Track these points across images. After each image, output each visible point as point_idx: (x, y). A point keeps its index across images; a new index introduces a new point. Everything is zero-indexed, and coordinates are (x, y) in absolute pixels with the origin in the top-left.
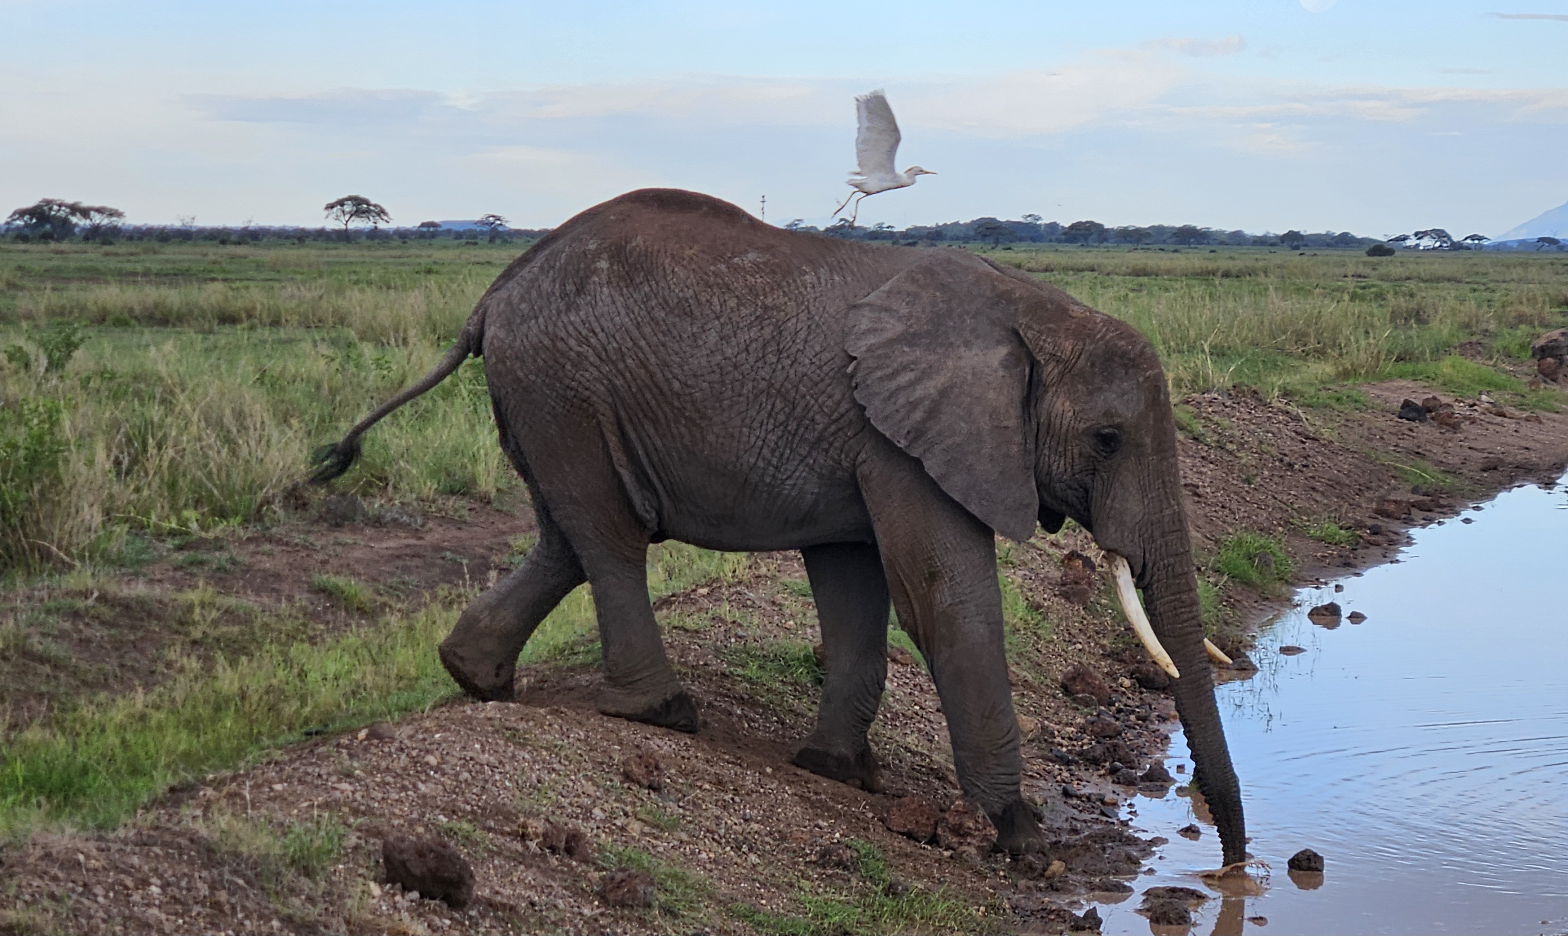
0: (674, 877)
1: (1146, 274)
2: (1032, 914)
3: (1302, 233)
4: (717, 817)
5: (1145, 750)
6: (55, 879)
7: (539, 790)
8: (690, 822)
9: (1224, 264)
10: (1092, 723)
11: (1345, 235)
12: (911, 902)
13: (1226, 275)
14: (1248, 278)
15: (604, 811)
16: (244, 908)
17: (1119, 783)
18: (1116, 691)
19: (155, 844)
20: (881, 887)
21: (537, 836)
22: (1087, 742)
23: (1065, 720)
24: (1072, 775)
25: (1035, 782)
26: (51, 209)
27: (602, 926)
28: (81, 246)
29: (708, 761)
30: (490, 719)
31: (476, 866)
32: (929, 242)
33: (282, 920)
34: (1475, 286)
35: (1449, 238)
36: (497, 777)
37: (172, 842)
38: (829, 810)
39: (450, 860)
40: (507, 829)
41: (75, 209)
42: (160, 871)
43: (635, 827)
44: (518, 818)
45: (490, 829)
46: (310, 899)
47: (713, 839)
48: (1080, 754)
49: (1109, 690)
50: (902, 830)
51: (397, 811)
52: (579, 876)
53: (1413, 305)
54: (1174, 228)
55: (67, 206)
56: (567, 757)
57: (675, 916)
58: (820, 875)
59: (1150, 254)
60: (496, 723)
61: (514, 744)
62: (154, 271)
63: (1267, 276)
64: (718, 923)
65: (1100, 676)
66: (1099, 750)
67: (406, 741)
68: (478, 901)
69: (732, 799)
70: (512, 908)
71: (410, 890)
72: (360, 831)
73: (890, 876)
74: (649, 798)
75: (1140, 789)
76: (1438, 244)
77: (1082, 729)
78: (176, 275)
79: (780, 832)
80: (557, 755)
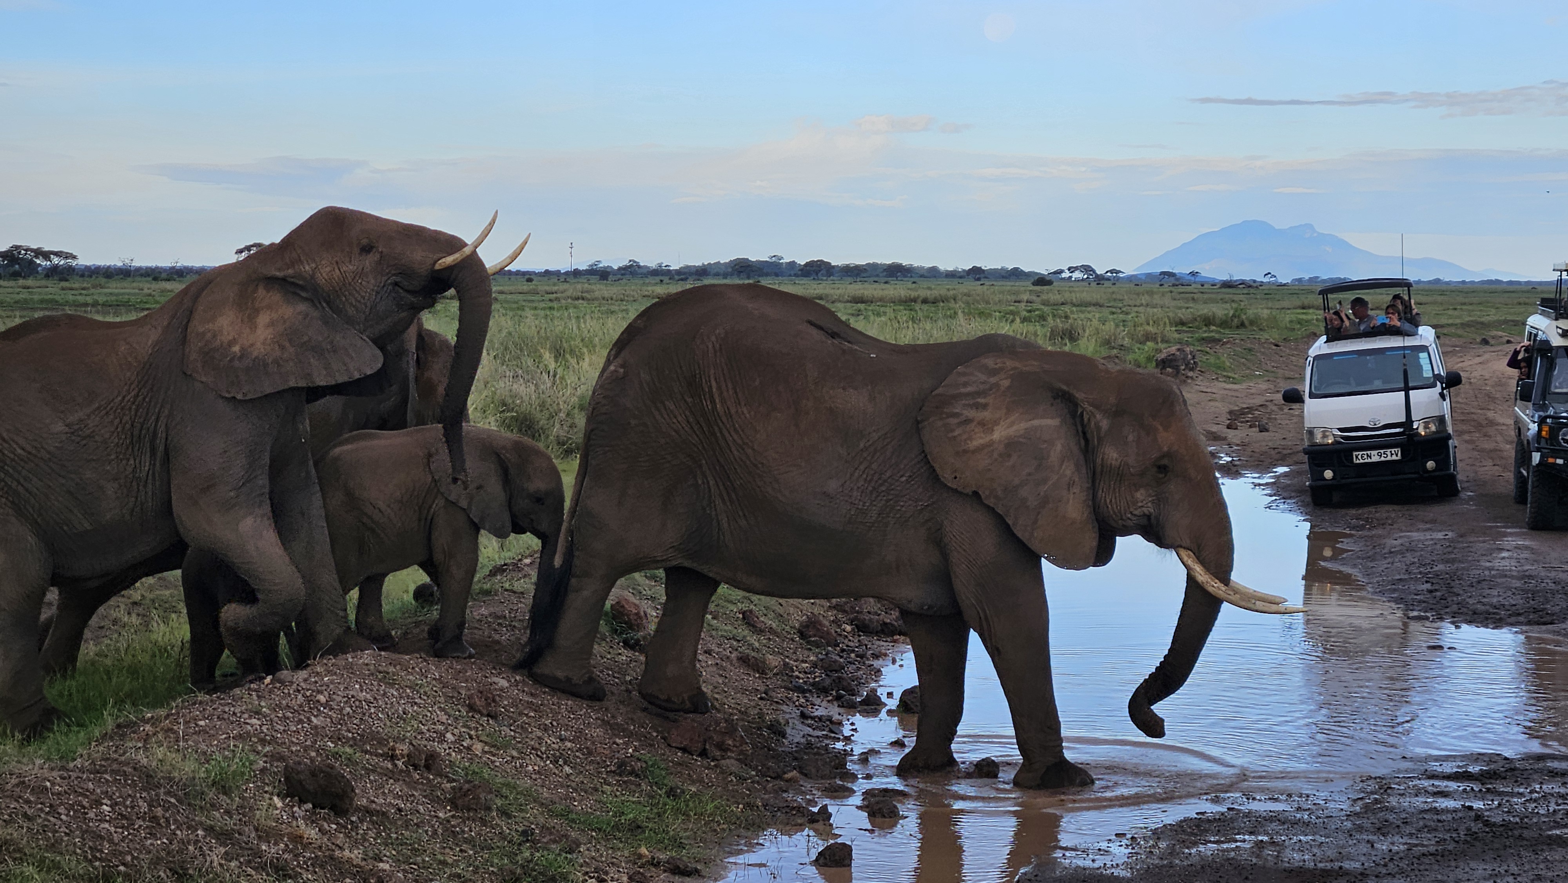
0: (507, 785)
1: (862, 302)
2: (779, 810)
3: (983, 268)
4: (539, 738)
5: (863, 681)
6: (28, 802)
7: (404, 720)
8: (519, 742)
9: (923, 293)
10: (822, 660)
11: (1016, 269)
12: (686, 802)
13: (925, 301)
14: (942, 304)
15: (453, 734)
16: (176, 821)
17: (843, 707)
18: (840, 635)
19: (106, 772)
20: (664, 790)
21: (403, 756)
22: (819, 675)
23: (801, 659)
24: (807, 701)
25: (780, 706)
26: (19, 253)
27: (453, 826)
28: (44, 282)
29: (532, 694)
30: (367, 665)
31: (356, 781)
32: (697, 277)
33: (205, 830)
34: (1114, 310)
35: (1094, 271)
36: (372, 710)
37: (119, 771)
38: (624, 730)
39: (336, 779)
40: (380, 751)
41: (39, 253)
42: (110, 793)
43: (478, 747)
44: (388, 742)
45: (366, 752)
46: (228, 812)
47: (537, 755)
48: (814, 684)
49: (835, 635)
50: (679, 746)
51: (294, 740)
52: (435, 786)
53: (1067, 326)
54: (885, 264)
55: (32, 250)
56: (425, 693)
57: (509, 816)
58: (618, 781)
59: (866, 285)
60: (372, 667)
61: (386, 684)
62: (101, 302)
63: (956, 303)
64: (542, 820)
65: (827, 624)
66: (828, 682)
67: (302, 684)
68: (358, 809)
69: (551, 723)
70: (384, 814)
71: (305, 803)
72: (266, 756)
73: (671, 781)
74: (488, 724)
75: (859, 712)
76: (1086, 276)
77: (815, 665)
78: (118, 305)
79: (587, 748)
80: (418, 692)
